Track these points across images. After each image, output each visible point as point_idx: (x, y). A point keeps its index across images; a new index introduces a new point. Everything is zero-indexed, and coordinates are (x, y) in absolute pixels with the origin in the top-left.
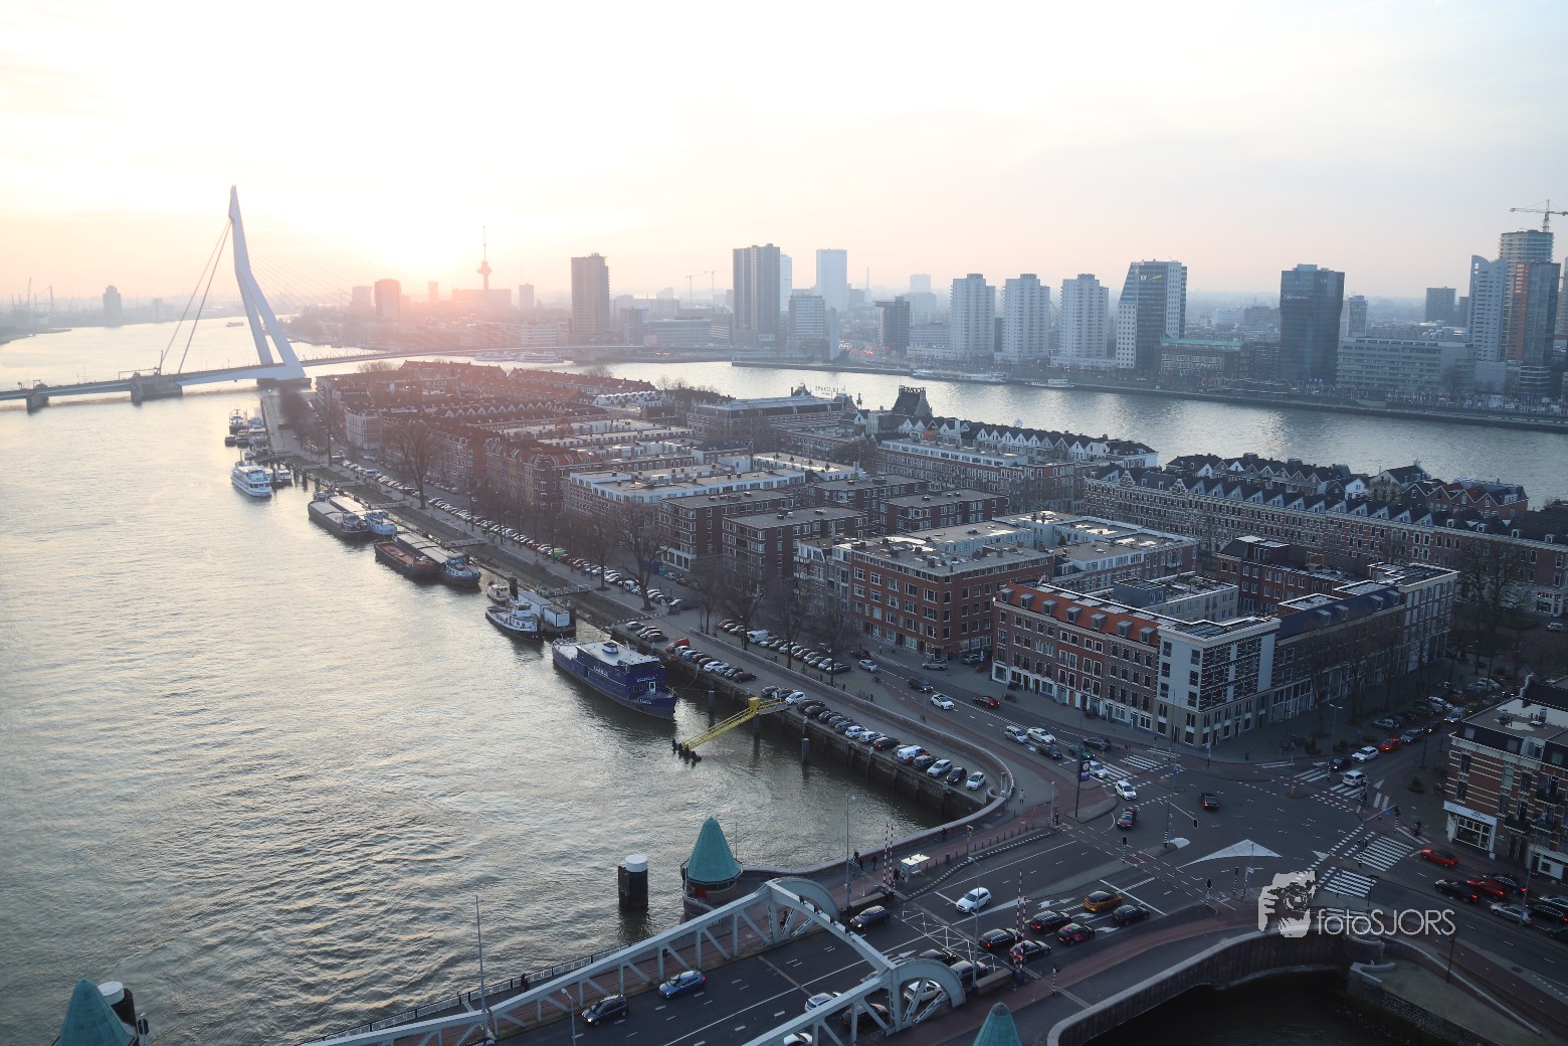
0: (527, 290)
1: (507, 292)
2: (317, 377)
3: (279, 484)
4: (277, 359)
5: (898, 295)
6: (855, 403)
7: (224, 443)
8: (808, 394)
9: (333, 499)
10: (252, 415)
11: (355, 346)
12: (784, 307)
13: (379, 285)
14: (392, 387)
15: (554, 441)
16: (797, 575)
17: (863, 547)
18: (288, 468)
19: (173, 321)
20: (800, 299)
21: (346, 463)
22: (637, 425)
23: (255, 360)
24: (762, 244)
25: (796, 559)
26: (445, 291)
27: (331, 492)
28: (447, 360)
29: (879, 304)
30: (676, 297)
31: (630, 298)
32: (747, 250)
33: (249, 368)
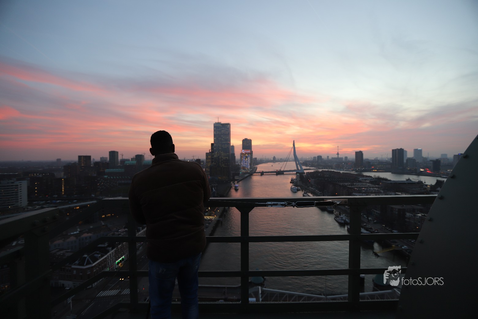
0: (346, 158)
1: (342, 158)
2: (306, 172)
3: (298, 190)
4: (299, 168)
5: (437, 158)
6: (423, 182)
7: (290, 182)
8: (411, 180)
9: (307, 194)
10: (295, 178)
11: (313, 167)
12: (405, 161)
13: (318, 157)
14: (319, 175)
15: (350, 186)
16: (406, 220)
17: (425, 215)
18: (300, 187)
19: (282, 162)
20: (409, 160)
21: (310, 187)
22: (368, 184)
23: (296, 169)
24: (399, 148)
25: (406, 216)
26: (330, 158)
27: (307, 192)
28: (330, 170)
29: (431, 161)
30: (379, 159)
31: (368, 159)
32: (395, 150)
33: (295, 170)
